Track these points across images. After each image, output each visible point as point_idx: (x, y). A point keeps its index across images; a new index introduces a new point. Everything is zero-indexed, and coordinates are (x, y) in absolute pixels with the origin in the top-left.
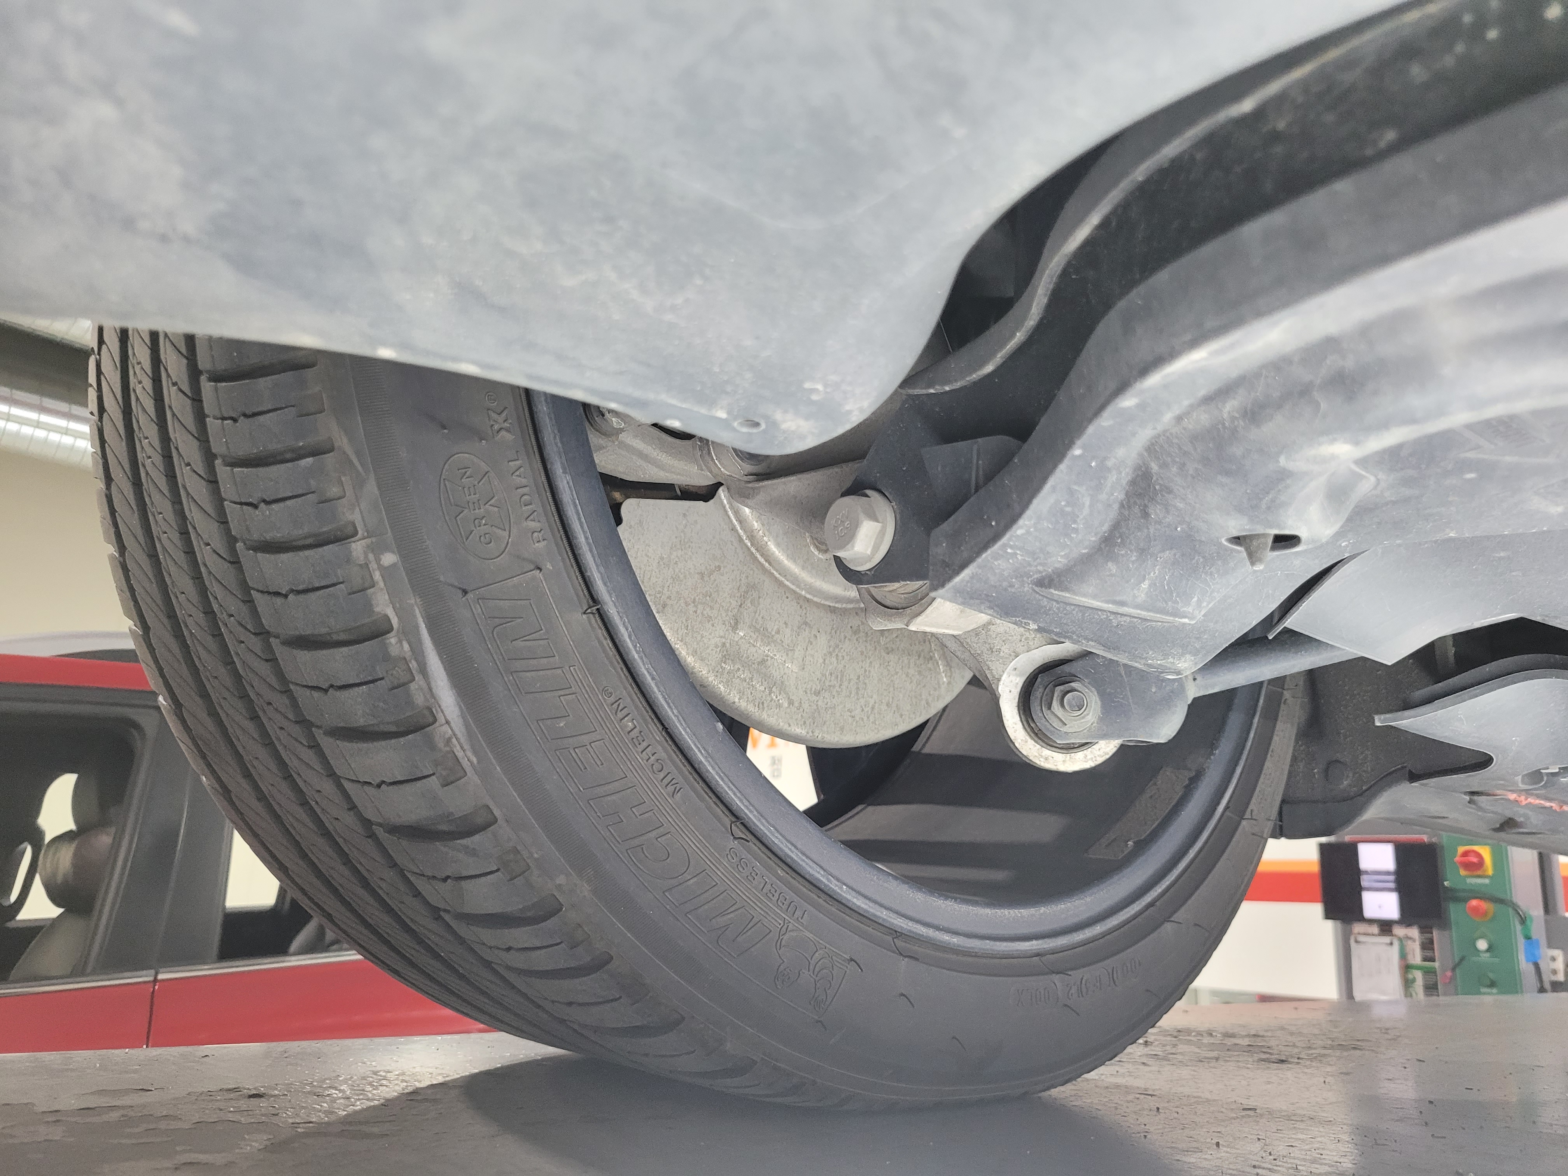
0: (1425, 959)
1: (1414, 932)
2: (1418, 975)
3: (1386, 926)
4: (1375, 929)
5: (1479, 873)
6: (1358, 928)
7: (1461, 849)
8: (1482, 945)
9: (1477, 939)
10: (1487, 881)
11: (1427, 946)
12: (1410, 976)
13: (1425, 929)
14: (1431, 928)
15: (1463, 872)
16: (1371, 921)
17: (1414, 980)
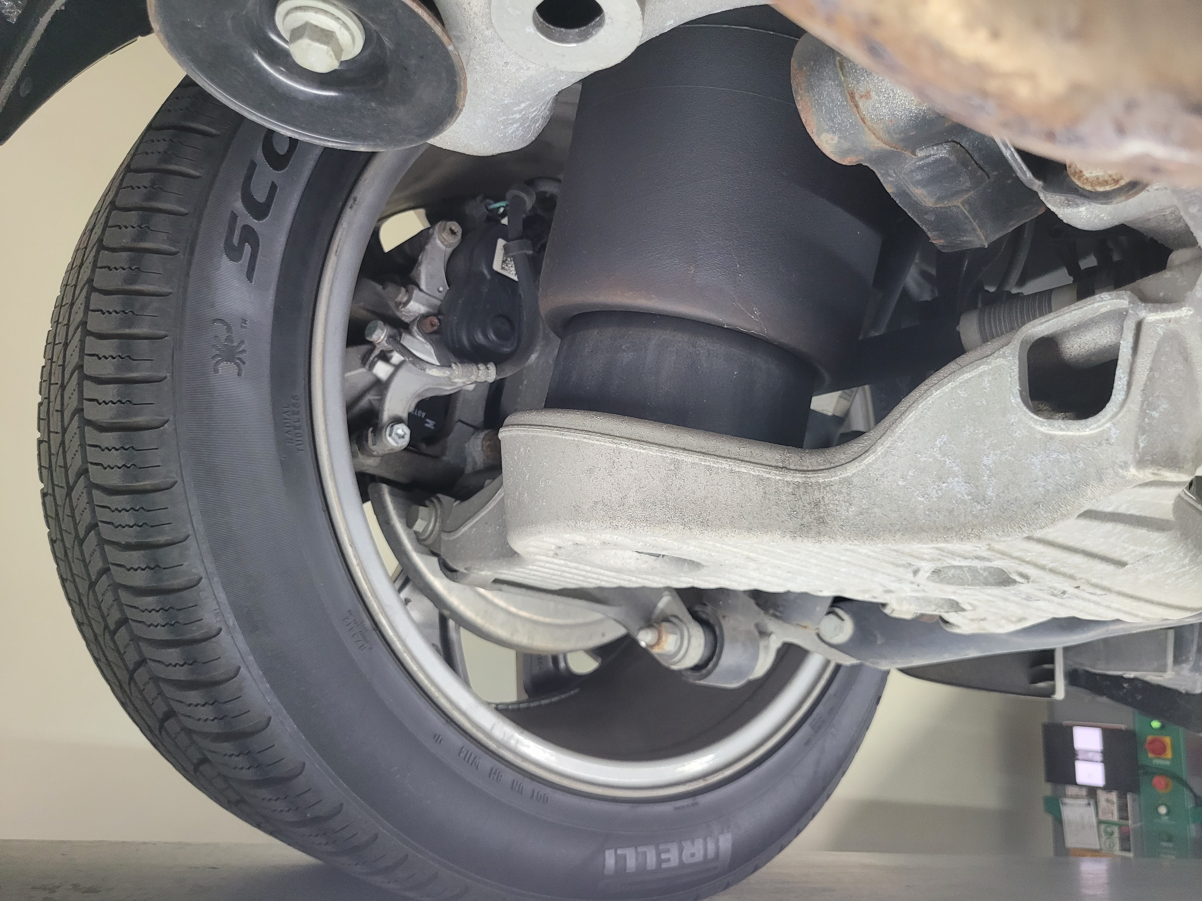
0: (1121, 818)
1: (1113, 796)
2: (1116, 829)
3: (1092, 791)
4: (1084, 792)
5: (1164, 756)
6: (1071, 790)
7: (1149, 738)
8: (1163, 810)
9: (1159, 805)
10: (1168, 763)
11: (1123, 808)
12: (1109, 830)
13: (1122, 797)
14: (1126, 794)
15: (1150, 755)
16: (1082, 786)
17: (1112, 834)
